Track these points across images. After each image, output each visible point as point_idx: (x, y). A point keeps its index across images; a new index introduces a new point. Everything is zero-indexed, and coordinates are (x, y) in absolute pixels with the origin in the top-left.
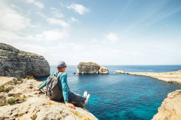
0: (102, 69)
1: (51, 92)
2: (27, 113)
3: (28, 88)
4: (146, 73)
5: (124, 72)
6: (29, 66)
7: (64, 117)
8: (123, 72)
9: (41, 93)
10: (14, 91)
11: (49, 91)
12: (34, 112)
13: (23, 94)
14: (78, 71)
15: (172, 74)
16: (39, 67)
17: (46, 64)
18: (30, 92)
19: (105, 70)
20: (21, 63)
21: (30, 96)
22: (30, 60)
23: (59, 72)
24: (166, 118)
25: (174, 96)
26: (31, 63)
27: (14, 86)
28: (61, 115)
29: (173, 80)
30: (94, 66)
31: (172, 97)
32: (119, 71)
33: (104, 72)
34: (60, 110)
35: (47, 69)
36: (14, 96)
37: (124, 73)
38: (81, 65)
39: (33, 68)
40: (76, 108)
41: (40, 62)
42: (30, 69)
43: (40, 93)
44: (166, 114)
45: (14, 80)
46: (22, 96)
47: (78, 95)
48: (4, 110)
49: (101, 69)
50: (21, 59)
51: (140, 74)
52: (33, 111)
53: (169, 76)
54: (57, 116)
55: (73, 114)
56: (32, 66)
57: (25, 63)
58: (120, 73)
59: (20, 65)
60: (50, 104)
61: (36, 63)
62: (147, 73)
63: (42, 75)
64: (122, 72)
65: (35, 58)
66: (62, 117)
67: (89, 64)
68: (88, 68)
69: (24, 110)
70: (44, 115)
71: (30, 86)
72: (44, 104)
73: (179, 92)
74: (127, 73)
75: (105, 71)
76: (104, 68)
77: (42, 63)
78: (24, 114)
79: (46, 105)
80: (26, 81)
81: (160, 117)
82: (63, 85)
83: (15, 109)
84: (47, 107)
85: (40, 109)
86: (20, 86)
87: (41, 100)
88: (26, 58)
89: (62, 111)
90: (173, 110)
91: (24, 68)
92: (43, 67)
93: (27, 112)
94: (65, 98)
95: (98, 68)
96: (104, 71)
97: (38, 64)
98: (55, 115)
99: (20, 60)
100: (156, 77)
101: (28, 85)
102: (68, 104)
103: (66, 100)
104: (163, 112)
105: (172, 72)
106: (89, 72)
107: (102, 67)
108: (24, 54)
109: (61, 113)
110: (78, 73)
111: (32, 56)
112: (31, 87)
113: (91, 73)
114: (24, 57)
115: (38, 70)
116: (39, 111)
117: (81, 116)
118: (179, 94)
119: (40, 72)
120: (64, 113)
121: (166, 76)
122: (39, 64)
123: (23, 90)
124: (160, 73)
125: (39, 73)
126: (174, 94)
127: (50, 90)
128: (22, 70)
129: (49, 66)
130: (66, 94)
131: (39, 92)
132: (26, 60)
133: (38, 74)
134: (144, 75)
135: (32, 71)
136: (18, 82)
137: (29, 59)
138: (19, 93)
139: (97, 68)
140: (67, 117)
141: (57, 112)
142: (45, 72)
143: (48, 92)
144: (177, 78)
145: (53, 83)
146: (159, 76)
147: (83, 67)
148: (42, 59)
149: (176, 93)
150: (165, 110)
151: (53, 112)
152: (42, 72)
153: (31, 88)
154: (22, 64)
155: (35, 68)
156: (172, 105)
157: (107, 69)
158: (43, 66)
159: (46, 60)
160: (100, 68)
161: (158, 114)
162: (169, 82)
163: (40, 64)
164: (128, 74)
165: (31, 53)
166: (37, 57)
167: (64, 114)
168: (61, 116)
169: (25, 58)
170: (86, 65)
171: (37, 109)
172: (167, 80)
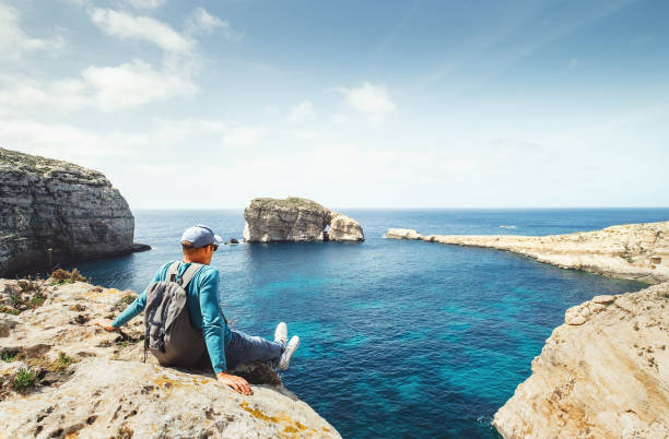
0: (339, 223)
1: (163, 340)
2: (90, 421)
3: (71, 323)
4: (495, 237)
5: (419, 236)
6: (43, 215)
7: (220, 428)
8: (416, 236)
9: (124, 339)
10: (21, 339)
11: (155, 337)
12: (116, 417)
13: (56, 347)
14: (248, 234)
15: (582, 240)
16: (86, 216)
17: (115, 206)
18: (82, 340)
19: (350, 226)
20: (12, 200)
21: (83, 354)
22: (47, 189)
23: (188, 266)
24: (558, 393)
25: (587, 318)
26: (52, 201)
27: (16, 318)
28: (212, 423)
29: (586, 261)
30: (307, 212)
31: (580, 319)
32: (402, 232)
33: (346, 237)
34: (206, 404)
35: (121, 223)
36: (23, 357)
37: (419, 239)
38: (260, 210)
39: (62, 219)
40: (254, 388)
41: (92, 198)
42: (50, 224)
43: (117, 340)
44: (557, 380)
45: (8, 289)
46: (52, 356)
47: (257, 339)
48: (9, 419)
49: (333, 222)
50: (10, 186)
51: (474, 243)
52: (113, 414)
53: (572, 246)
54: (196, 429)
55: (248, 414)
56: (57, 213)
57: (28, 201)
58: (405, 238)
59: (5, 211)
60: (168, 385)
61: (74, 199)
62: (499, 236)
63: (99, 248)
64: (414, 234)
65: (70, 182)
66: (215, 430)
67: (291, 205)
68: (285, 222)
69: (81, 414)
70: (157, 427)
71: (77, 314)
72: (148, 389)
73: (603, 303)
74: (428, 238)
75: (348, 233)
76: (347, 220)
77: (98, 202)
78: (81, 426)
79: (155, 392)
80: (56, 292)
81: (538, 391)
82: (206, 314)
83: (50, 411)
84: (158, 396)
85: (138, 408)
86: (41, 317)
87: (132, 370)
88: (30, 182)
89: (211, 410)
90: (581, 364)
91: (23, 221)
92: (103, 217)
93: (90, 419)
94: (215, 357)
95: (324, 219)
96: (345, 229)
97: (81, 205)
98: (191, 424)
99: (6, 189)
100: (529, 253)
101: (68, 312)
102: (226, 380)
103: (219, 366)
104: (547, 372)
105: (583, 234)
106: (288, 238)
107: (339, 218)
108: (20, 164)
109: (209, 414)
110: (248, 238)
111: (55, 174)
112: (80, 317)
113: (296, 238)
114: (19, 176)
115: (83, 228)
116: (135, 413)
117: (273, 419)
118: (601, 310)
119: (93, 238)
120: (219, 414)
121: (563, 246)
122: (88, 205)
123: (54, 332)
124: (543, 238)
125: (86, 242)
126: (586, 311)
127: (157, 331)
128: (13, 229)
129: (130, 213)
130: (219, 342)
131: (115, 335)
132: (31, 189)
133: (84, 246)
134: (488, 244)
135: (57, 233)
136: (24, 296)
137: (41, 183)
138: (41, 346)
139: (320, 220)
140: (231, 429)
141: (195, 413)
142: (114, 237)
143: (151, 339)
144: (598, 252)
145: (171, 308)
146: (541, 247)
147: (267, 217)
148: (99, 185)
149: (592, 308)
150: (554, 365)
151: (184, 416)
152: (102, 239)
153: (82, 320)
154: (15, 205)
155: (70, 220)
156: (579, 346)
157: (356, 223)
158: (103, 213)
159: (116, 191)
160: (330, 218)
161: (530, 380)
162: (572, 269)
163: (92, 206)
164: (432, 241)
165: (49, 162)
166: (79, 176)
167: (219, 419)
168: (209, 425)
169: (25, 182)
170: (277, 207)
171: (125, 406)
172: (567, 261)
